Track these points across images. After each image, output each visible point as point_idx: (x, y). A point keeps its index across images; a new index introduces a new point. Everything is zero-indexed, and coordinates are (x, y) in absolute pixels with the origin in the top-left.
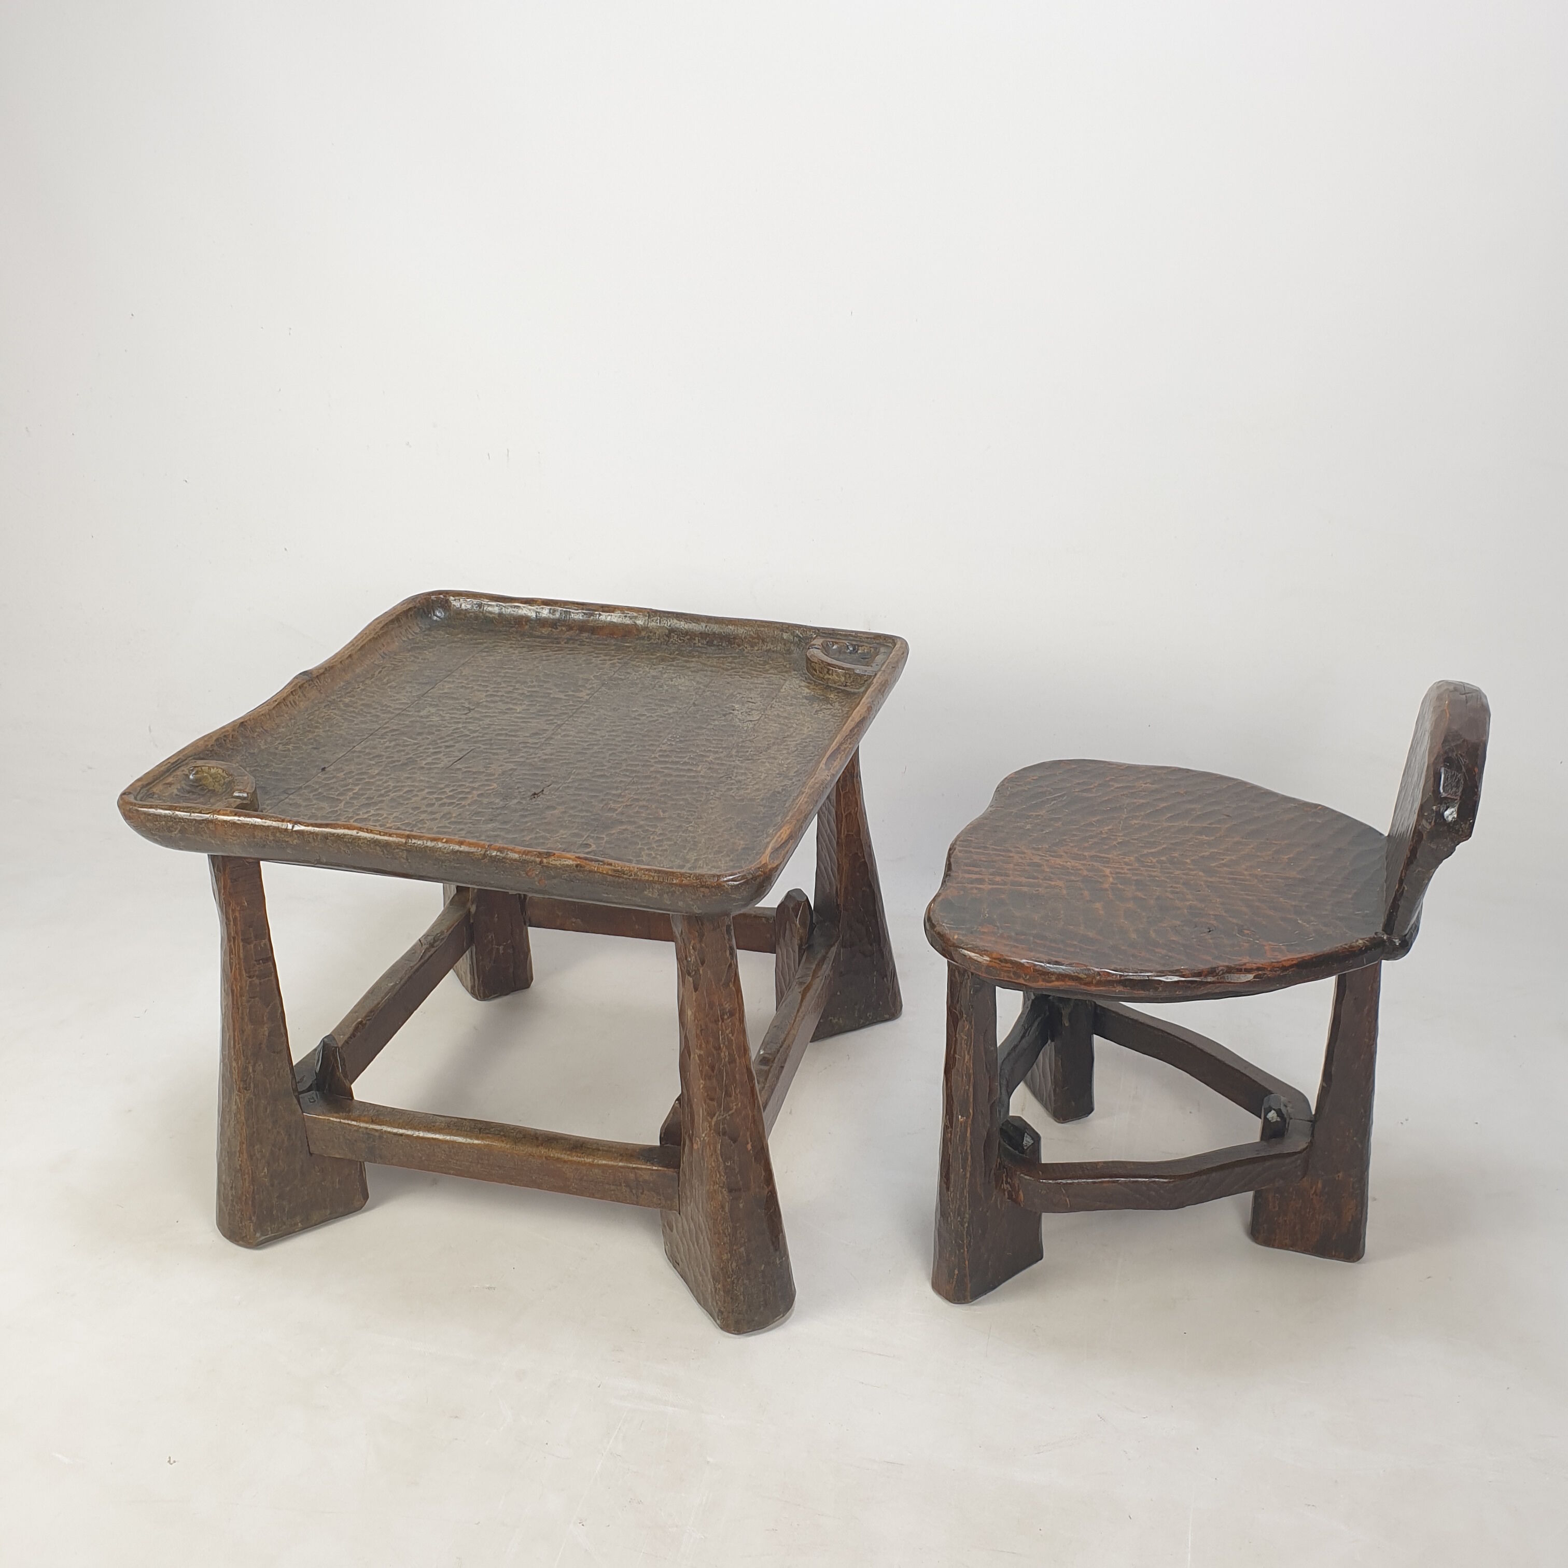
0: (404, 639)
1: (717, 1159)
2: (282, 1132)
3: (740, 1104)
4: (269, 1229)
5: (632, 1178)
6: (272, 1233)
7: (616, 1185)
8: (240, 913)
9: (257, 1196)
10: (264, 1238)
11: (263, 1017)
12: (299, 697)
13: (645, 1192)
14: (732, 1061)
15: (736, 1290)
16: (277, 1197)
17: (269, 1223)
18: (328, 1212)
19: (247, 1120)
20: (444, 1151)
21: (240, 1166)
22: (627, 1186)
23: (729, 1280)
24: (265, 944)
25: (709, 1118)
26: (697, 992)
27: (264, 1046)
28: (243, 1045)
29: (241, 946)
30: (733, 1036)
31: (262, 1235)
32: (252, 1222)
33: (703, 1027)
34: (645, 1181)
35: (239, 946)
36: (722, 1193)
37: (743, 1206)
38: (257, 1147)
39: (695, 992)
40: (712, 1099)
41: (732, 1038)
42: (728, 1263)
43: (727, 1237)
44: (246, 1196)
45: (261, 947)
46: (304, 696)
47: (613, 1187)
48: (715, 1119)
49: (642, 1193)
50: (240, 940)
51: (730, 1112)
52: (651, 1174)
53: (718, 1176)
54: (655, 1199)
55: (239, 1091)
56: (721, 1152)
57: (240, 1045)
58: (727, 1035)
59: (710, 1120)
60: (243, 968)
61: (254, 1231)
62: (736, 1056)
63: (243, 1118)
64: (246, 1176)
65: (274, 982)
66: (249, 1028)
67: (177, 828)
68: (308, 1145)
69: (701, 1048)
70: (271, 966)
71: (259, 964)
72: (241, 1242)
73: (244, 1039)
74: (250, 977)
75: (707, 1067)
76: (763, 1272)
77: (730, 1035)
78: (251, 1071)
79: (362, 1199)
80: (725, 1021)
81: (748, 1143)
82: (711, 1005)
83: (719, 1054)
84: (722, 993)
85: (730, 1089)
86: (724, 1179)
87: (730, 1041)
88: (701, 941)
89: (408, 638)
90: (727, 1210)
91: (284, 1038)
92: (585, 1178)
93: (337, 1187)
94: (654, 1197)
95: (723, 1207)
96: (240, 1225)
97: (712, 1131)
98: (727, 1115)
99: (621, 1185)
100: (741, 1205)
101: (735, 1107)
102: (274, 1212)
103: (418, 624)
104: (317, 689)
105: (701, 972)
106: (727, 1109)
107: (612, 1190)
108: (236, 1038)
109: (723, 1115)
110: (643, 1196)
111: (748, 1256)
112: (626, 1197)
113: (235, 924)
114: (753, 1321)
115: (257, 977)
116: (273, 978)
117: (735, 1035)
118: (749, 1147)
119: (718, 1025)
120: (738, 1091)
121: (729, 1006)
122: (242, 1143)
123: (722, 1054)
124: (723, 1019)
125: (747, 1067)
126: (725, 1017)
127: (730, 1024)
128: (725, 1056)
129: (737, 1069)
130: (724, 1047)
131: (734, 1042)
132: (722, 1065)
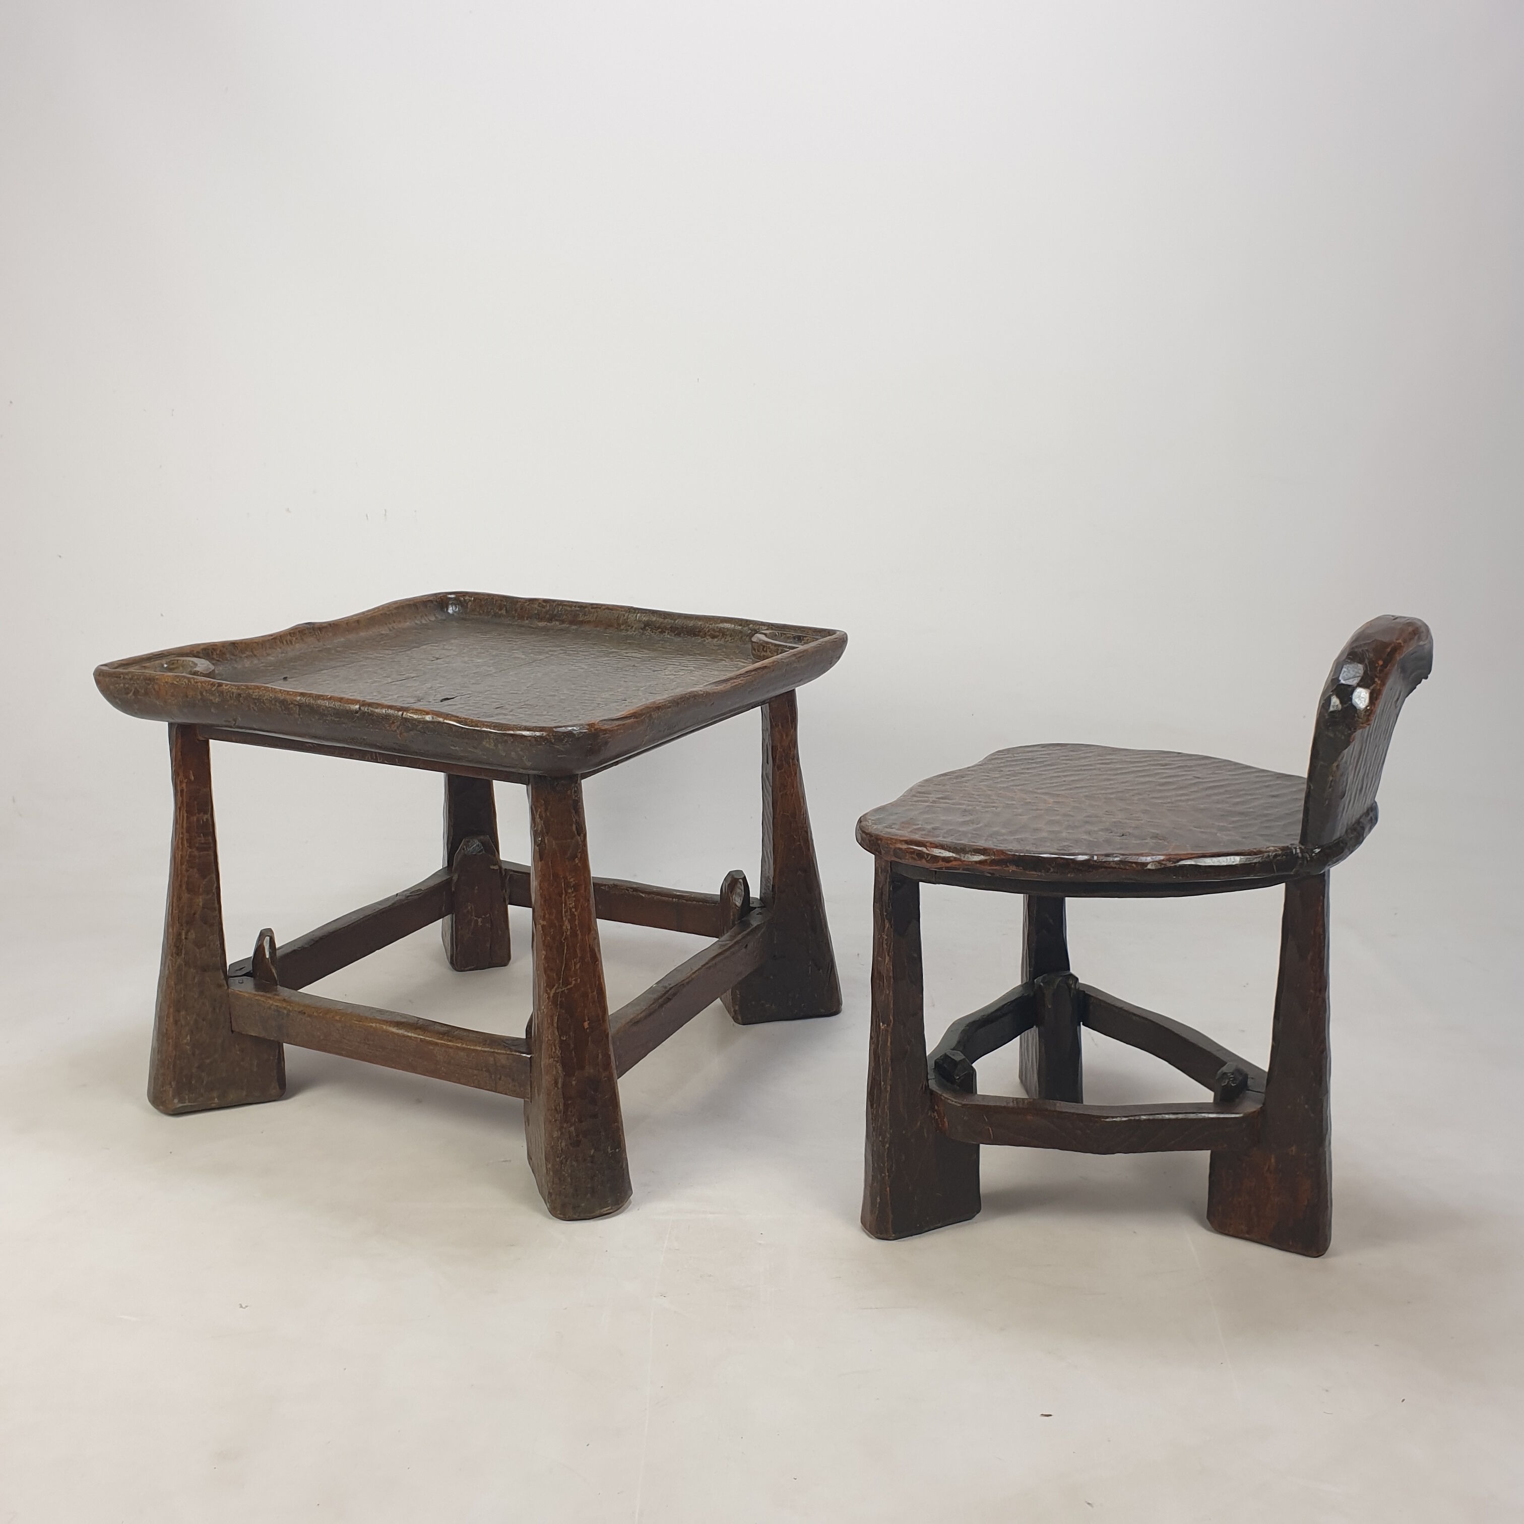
0: (417, 622)
1: (553, 1032)
2: (207, 1004)
3: (579, 980)
4: (187, 1097)
5: (491, 1063)
6: (189, 1102)
7: (478, 1070)
8: (186, 786)
9: (178, 1062)
10: (181, 1105)
11: (199, 889)
12: (296, 639)
13: (503, 1077)
14: (574, 934)
15: (564, 1171)
16: (198, 1067)
17: (187, 1092)
18: (244, 1093)
19: (175, 984)
20: (338, 1030)
21: (167, 1030)
22: (488, 1071)
23: (558, 1160)
24: (207, 819)
25: (548, 989)
26: (543, 862)
27: (197, 916)
28: (179, 912)
29: (185, 817)
30: (576, 911)
31: (180, 1101)
32: (172, 1087)
33: (548, 898)
34: (503, 1067)
35: (183, 816)
36: (556, 1068)
37: (576, 1084)
38: (183, 1013)
39: (541, 861)
40: (552, 970)
41: (576, 913)
42: (558, 1141)
43: (558, 1114)
44: (168, 1060)
45: (203, 821)
46: (302, 639)
47: (476, 1072)
48: (553, 991)
49: (500, 1079)
50: (185, 812)
51: (569, 987)
52: (508, 1058)
53: (554, 1050)
54: (510, 1086)
55: (172, 956)
56: (557, 1024)
57: (177, 911)
58: (570, 909)
59: (549, 991)
60: (185, 838)
61: (173, 1096)
62: (579, 932)
63: (173, 983)
64: (170, 1041)
65: (212, 858)
66: (186, 896)
67: (131, 691)
68: (231, 1022)
69: (544, 919)
70: (211, 841)
71: (200, 837)
72: (161, 1107)
73: (180, 906)
74: (190, 847)
75: (549, 938)
76: (592, 1157)
77: (573, 910)
78: (183, 937)
79: (278, 1087)
80: (568, 894)
81: (585, 1021)
82: (556, 876)
83: (561, 926)
84: (567, 866)
85: (570, 963)
86: (558, 1053)
87: (572, 914)
88: (546, 810)
89: (421, 622)
90: (560, 1085)
91: (217, 912)
92: (452, 1061)
93: (255, 1070)
94: (509, 1084)
95: (556, 1083)
96: (162, 1089)
97: (550, 1003)
98: (565, 989)
99: (482, 1070)
100: (574, 1083)
101: (574, 982)
102: (193, 1082)
103: (435, 615)
104: (316, 637)
105: (546, 841)
106: (566, 983)
107: (475, 1075)
108: (174, 905)
109: (562, 988)
110: (501, 1082)
111: (577, 1136)
112: (486, 1083)
113: (182, 795)
114: (579, 1206)
115: (198, 849)
116: (211, 853)
117: (579, 911)
118: (586, 1025)
119: (561, 897)
120: (578, 966)
121: (574, 881)
122: (169, 1007)
123: (564, 927)
124: (566, 892)
125: (590, 945)
126: (570, 891)
127: (574, 899)
128: (568, 929)
129: (578, 945)
130: (567, 921)
131: (577, 917)
132: (564, 937)
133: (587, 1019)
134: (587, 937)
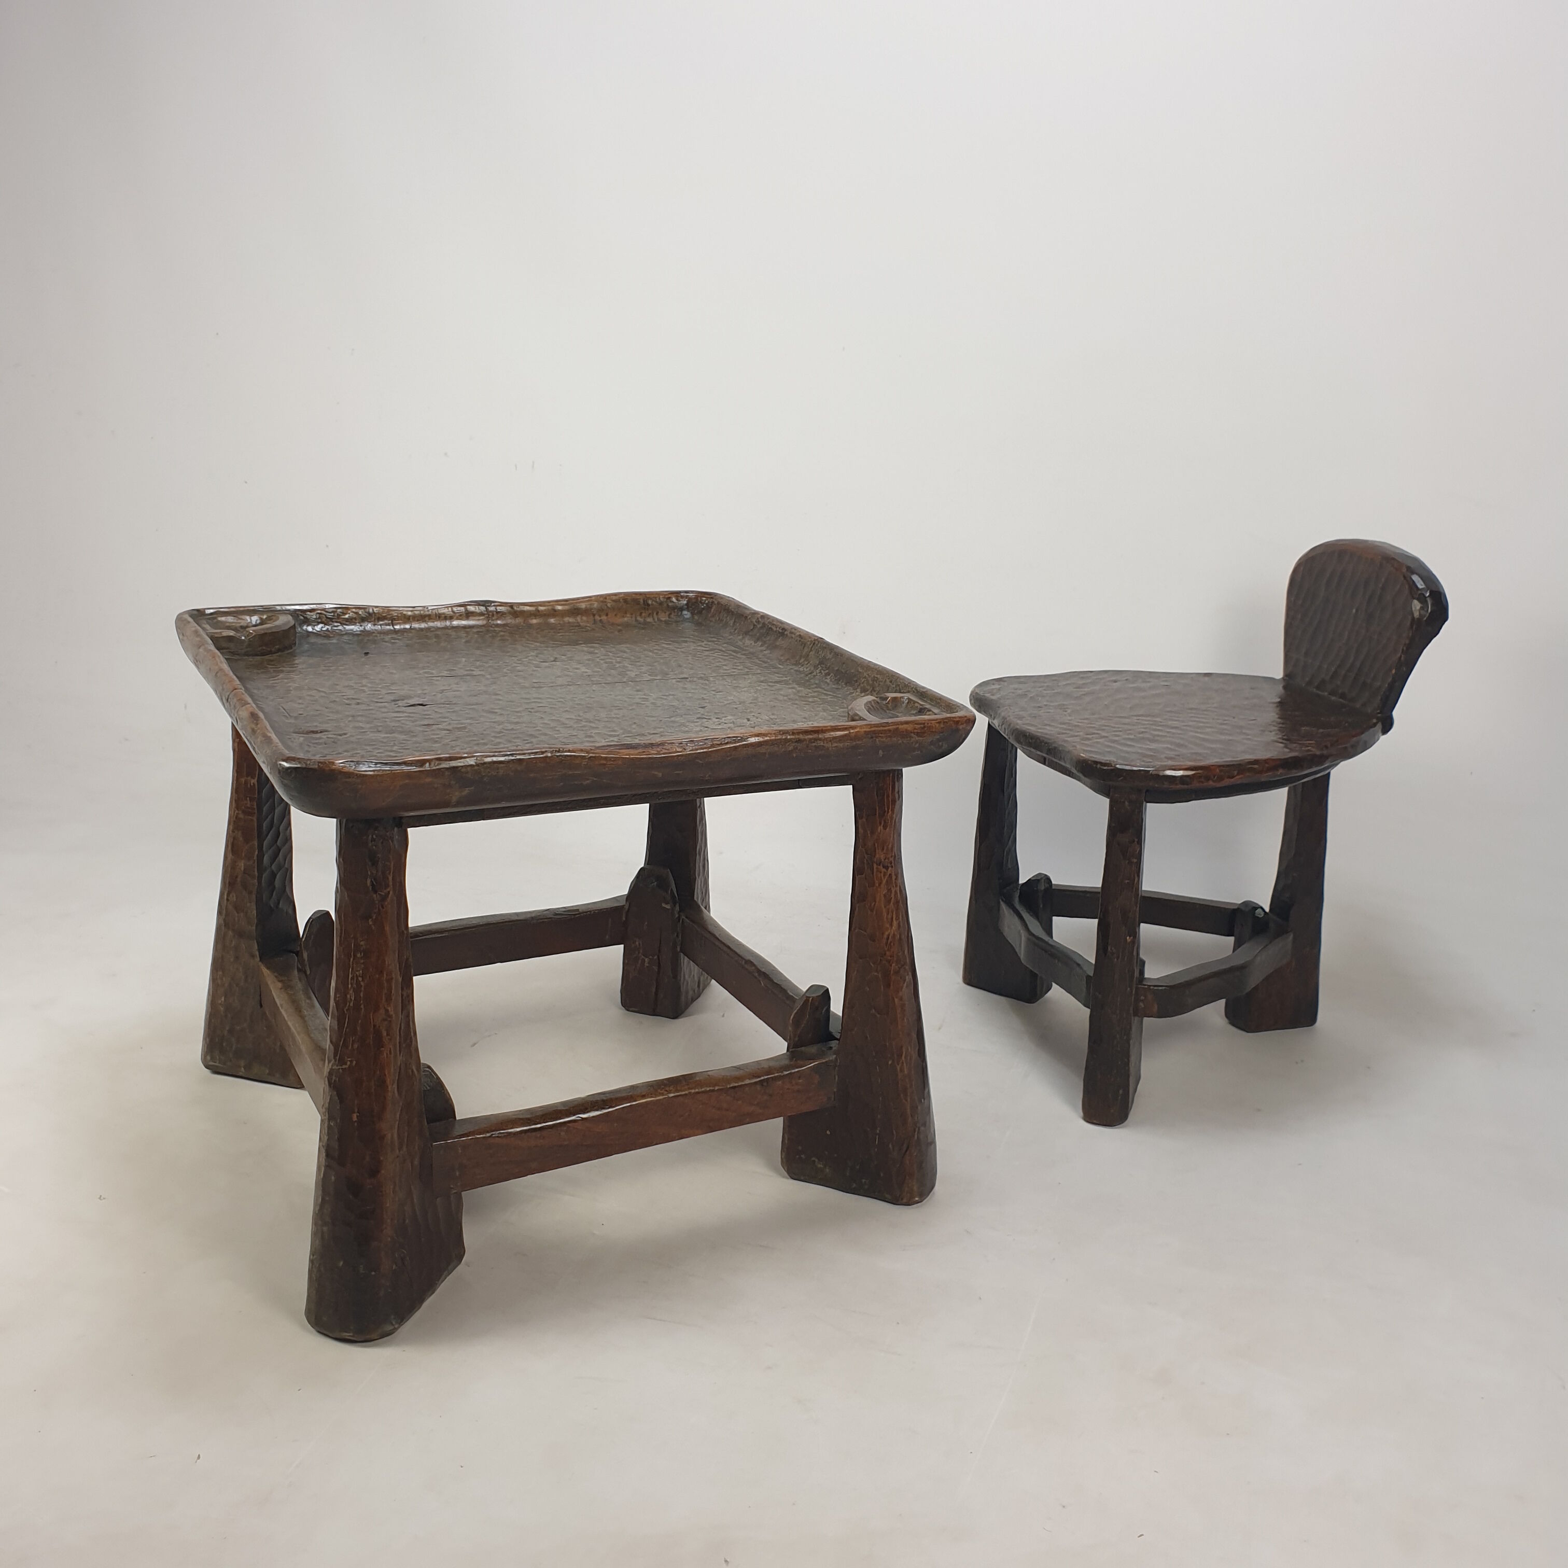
3: (354, 1062)
4: (217, 1057)
11: (242, 853)
16: (229, 1031)
17: (218, 1052)
27: (239, 879)
30: (362, 981)
31: (218, 1063)
41: (362, 983)
45: (250, 785)
51: (344, 1067)
58: (358, 977)
62: (362, 1006)
68: (260, 995)
71: (246, 800)
77: (360, 979)
80: (357, 959)
81: (354, 1113)
84: (360, 925)
87: (358, 983)
89: (645, 620)
93: (277, 1051)
95: (319, 1171)
98: (341, 1067)
100: (333, 1178)
101: (349, 1063)
102: (224, 1044)
109: (337, 1066)
115: (244, 812)
119: (350, 960)
120: (356, 1046)
123: (348, 996)
124: (355, 956)
125: (375, 1026)
126: (359, 955)
127: (363, 966)
128: (351, 1000)
129: (360, 1021)
130: (352, 990)
131: (363, 989)
132: (347, 1008)
133: (356, 1110)
134: (371, 1015)
